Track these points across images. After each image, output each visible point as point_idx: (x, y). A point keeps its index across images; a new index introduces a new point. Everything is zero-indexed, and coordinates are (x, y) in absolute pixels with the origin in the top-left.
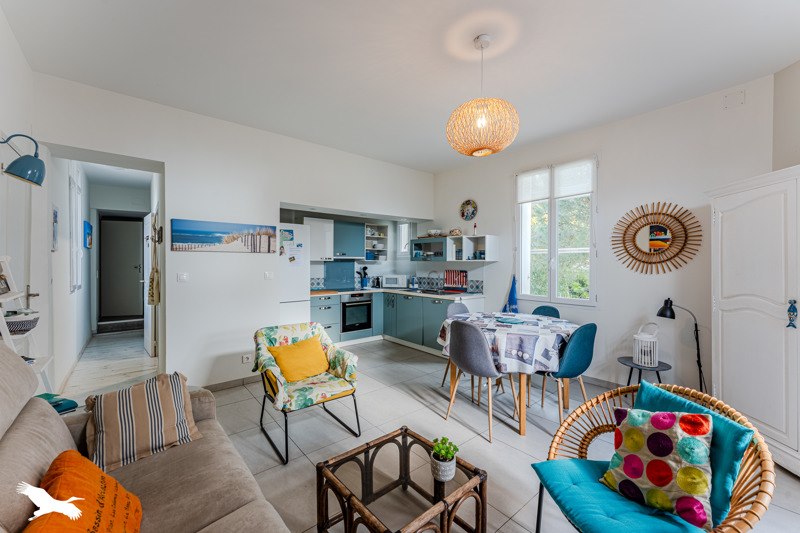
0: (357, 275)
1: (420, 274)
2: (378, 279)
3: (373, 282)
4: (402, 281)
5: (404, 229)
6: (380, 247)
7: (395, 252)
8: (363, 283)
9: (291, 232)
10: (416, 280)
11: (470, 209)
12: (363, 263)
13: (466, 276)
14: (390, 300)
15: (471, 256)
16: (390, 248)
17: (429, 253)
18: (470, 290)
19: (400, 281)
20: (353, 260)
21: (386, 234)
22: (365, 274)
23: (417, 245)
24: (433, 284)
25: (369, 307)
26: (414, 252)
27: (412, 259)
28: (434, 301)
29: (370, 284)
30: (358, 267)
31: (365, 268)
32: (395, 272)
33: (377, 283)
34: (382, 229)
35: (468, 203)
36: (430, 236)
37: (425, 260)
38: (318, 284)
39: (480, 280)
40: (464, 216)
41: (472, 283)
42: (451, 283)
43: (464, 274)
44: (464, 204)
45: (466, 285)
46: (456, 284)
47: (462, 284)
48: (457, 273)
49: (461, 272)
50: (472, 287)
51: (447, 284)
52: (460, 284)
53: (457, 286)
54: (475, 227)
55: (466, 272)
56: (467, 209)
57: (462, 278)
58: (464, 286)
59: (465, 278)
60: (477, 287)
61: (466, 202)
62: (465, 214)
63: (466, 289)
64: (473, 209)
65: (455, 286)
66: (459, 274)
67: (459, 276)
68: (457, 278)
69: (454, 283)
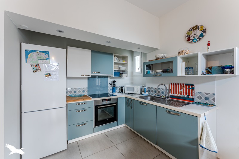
0: (109, 86)
1: (149, 85)
2: (122, 88)
3: (120, 89)
4: (137, 90)
5: (138, 59)
6: (123, 68)
7: (132, 73)
8: (113, 90)
9: (47, 53)
10: (147, 89)
11: (198, 32)
12: (114, 78)
13: (193, 89)
14: (129, 103)
15: (205, 71)
16: (129, 70)
17: (158, 71)
18: (197, 100)
19: (136, 89)
20: (107, 77)
21: (127, 61)
22: (115, 85)
23: (149, 66)
24: (159, 92)
25: (115, 108)
26: (146, 71)
27: (144, 75)
28: (169, 112)
29: (117, 90)
30: (110, 81)
31: (114, 81)
32: (132, 83)
33: (122, 91)
34: (124, 58)
35: (195, 28)
36: (158, 59)
37: (155, 76)
38: (84, 91)
39: (211, 92)
40: (190, 40)
41: (199, 95)
42: (176, 94)
43: (190, 87)
44: (189, 30)
45: (192, 95)
46: (181, 94)
47: (188, 94)
48: (182, 86)
49: (186, 85)
50: (200, 98)
51: (172, 93)
52: (186, 95)
53: (182, 95)
54: (209, 44)
55: (192, 85)
56: (193, 34)
57: (188, 90)
58: (190, 96)
59: (190, 90)
60: (207, 99)
61: (193, 28)
62: (192, 38)
63: (193, 100)
64: (201, 32)
65: (179, 95)
66: (184, 87)
67: (185, 88)
68: (182, 89)
69: (178, 93)
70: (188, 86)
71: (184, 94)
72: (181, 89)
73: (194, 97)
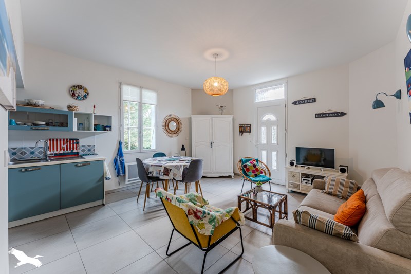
13: (77, 143)
18: (81, 153)
35: (80, 87)
37: (35, 129)
39: (92, 145)
40: (75, 96)
41: (83, 148)
42: (57, 150)
43: (75, 141)
44: (74, 87)
45: (76, 149)
46: (64, 150)
47: (72, 149)
48: (65, 141)
49: (70, 140)
50: (83, 151)
51: (50, 151)
52: (70, 150)
53: (66, 151)
54: (94, 107)
55: (77, 140)
56: (78, 92)
57: (72, 145)
58: (75, 151)
59: (75, 145)
60: (89, 150)
61: (78, 86)
62: (76, 95)
63: (78, 153)
64: (85, 93)
65: (62, 152)
66: (67, 142)
67: (69, 143)
68: (66, 145)
69: (60, 149)
70: (72, 142)
71: (67, 150)
72: (64, 144)
73: (78, 151)
